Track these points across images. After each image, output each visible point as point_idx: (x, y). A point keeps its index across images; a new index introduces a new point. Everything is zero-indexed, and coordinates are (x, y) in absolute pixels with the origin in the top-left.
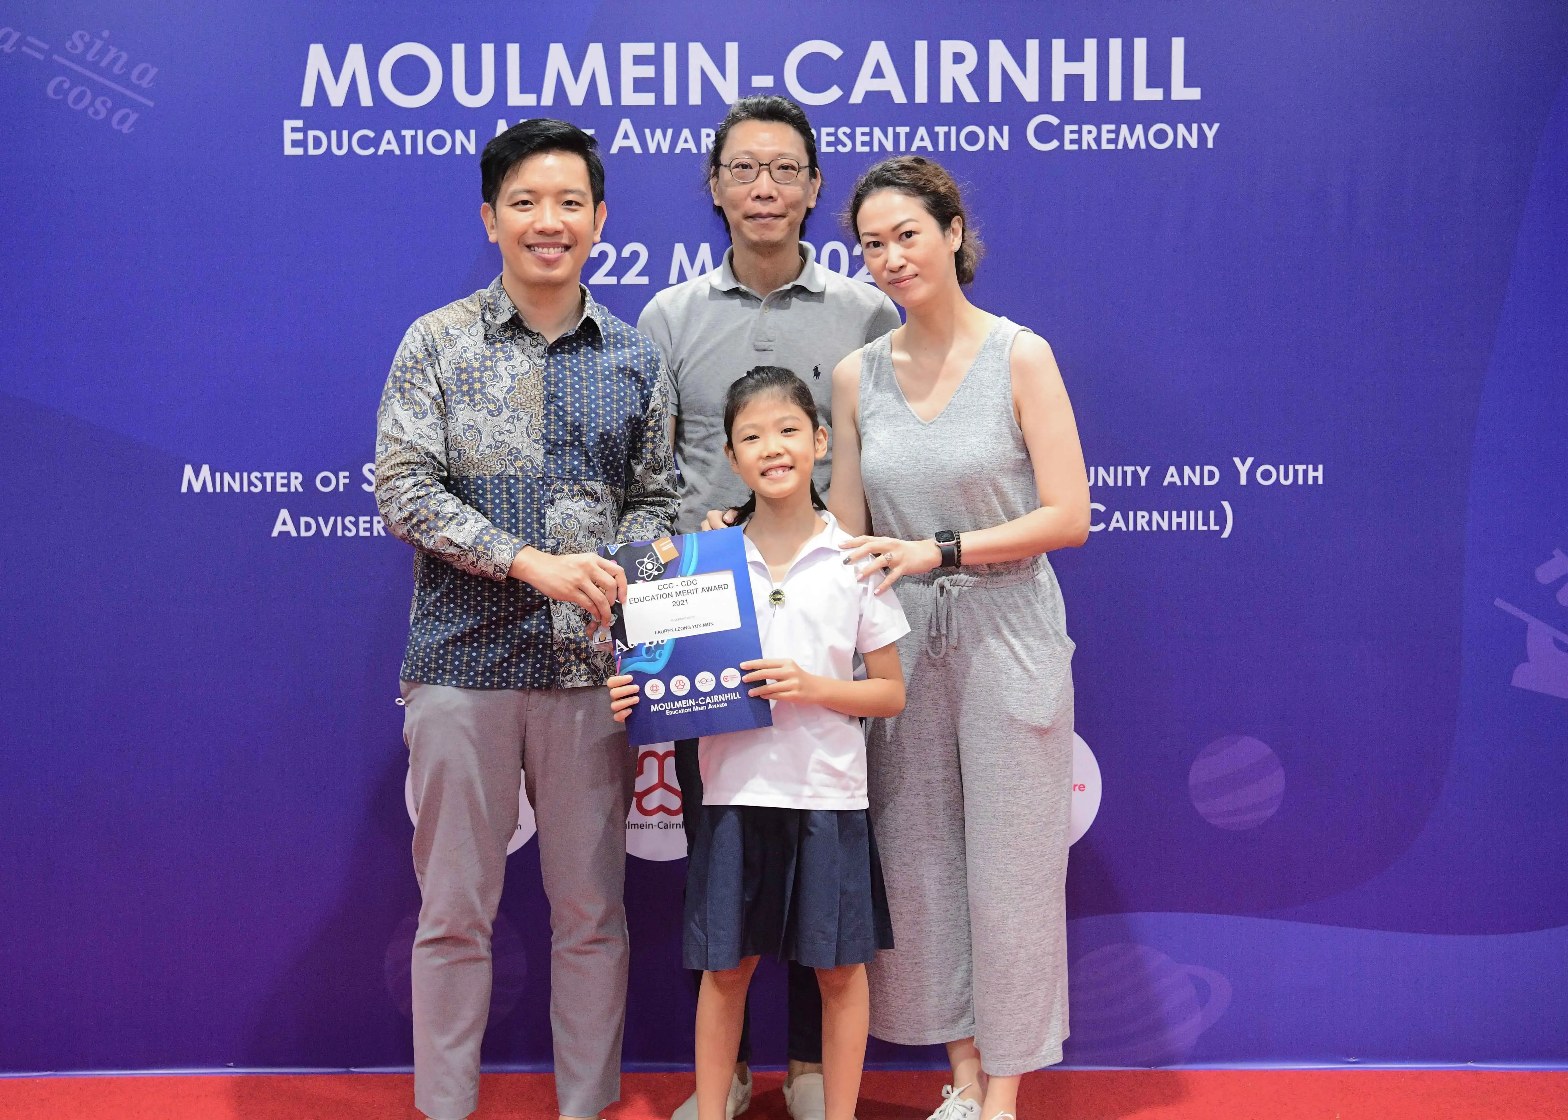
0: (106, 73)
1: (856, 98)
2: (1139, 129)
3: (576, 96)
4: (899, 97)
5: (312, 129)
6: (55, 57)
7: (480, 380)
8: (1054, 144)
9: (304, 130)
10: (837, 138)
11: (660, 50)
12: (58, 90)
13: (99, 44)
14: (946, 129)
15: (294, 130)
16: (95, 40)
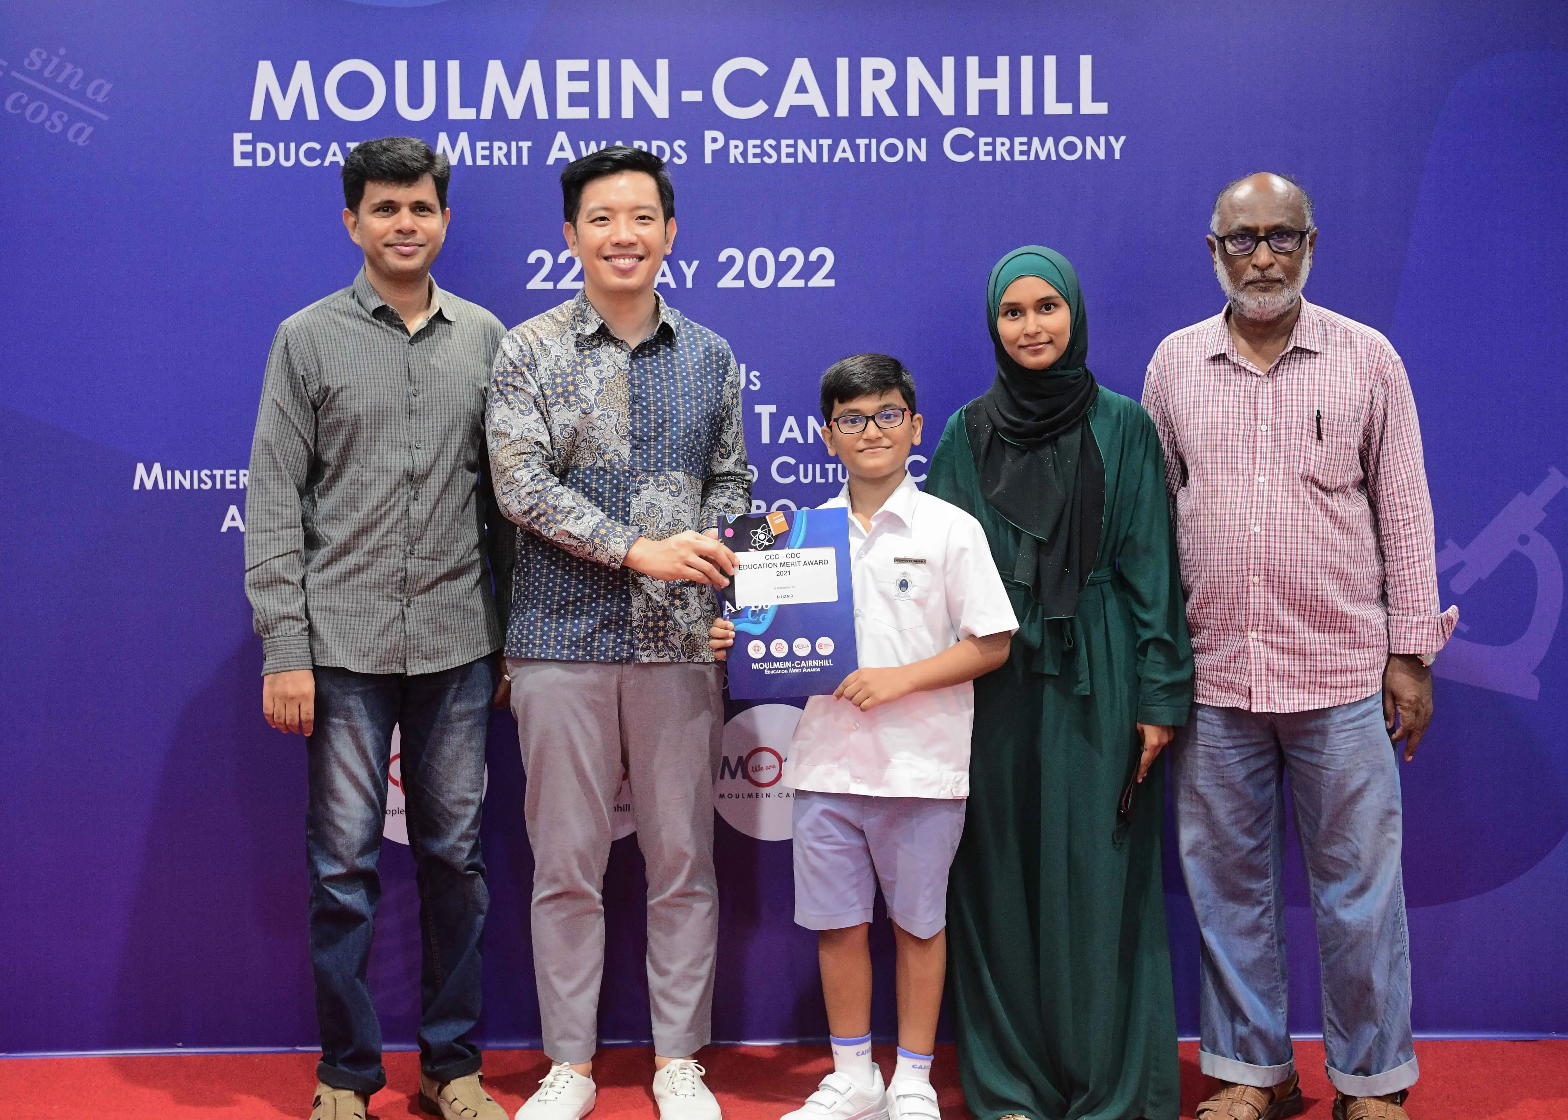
0: (63, 88)
1: (781, 111)
2: (1050, 141)
3: (514, 110)
4: (822, 111)
5: (261, 141)
6: (14, 74)
7: (573, 383)
8: (970, 155)
9: (253, 143)
10: (763, 150)
11: (594, 67)
12: (16, 104)
13: (55, 61)
14: (867, 141)
15: (243, 142)
16: (53, 57)
